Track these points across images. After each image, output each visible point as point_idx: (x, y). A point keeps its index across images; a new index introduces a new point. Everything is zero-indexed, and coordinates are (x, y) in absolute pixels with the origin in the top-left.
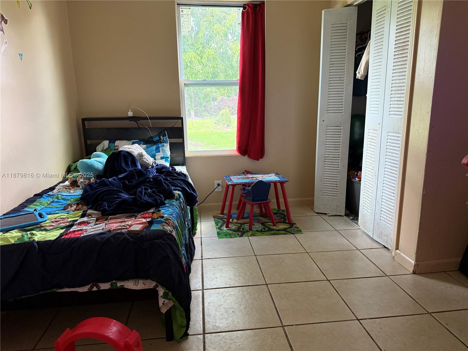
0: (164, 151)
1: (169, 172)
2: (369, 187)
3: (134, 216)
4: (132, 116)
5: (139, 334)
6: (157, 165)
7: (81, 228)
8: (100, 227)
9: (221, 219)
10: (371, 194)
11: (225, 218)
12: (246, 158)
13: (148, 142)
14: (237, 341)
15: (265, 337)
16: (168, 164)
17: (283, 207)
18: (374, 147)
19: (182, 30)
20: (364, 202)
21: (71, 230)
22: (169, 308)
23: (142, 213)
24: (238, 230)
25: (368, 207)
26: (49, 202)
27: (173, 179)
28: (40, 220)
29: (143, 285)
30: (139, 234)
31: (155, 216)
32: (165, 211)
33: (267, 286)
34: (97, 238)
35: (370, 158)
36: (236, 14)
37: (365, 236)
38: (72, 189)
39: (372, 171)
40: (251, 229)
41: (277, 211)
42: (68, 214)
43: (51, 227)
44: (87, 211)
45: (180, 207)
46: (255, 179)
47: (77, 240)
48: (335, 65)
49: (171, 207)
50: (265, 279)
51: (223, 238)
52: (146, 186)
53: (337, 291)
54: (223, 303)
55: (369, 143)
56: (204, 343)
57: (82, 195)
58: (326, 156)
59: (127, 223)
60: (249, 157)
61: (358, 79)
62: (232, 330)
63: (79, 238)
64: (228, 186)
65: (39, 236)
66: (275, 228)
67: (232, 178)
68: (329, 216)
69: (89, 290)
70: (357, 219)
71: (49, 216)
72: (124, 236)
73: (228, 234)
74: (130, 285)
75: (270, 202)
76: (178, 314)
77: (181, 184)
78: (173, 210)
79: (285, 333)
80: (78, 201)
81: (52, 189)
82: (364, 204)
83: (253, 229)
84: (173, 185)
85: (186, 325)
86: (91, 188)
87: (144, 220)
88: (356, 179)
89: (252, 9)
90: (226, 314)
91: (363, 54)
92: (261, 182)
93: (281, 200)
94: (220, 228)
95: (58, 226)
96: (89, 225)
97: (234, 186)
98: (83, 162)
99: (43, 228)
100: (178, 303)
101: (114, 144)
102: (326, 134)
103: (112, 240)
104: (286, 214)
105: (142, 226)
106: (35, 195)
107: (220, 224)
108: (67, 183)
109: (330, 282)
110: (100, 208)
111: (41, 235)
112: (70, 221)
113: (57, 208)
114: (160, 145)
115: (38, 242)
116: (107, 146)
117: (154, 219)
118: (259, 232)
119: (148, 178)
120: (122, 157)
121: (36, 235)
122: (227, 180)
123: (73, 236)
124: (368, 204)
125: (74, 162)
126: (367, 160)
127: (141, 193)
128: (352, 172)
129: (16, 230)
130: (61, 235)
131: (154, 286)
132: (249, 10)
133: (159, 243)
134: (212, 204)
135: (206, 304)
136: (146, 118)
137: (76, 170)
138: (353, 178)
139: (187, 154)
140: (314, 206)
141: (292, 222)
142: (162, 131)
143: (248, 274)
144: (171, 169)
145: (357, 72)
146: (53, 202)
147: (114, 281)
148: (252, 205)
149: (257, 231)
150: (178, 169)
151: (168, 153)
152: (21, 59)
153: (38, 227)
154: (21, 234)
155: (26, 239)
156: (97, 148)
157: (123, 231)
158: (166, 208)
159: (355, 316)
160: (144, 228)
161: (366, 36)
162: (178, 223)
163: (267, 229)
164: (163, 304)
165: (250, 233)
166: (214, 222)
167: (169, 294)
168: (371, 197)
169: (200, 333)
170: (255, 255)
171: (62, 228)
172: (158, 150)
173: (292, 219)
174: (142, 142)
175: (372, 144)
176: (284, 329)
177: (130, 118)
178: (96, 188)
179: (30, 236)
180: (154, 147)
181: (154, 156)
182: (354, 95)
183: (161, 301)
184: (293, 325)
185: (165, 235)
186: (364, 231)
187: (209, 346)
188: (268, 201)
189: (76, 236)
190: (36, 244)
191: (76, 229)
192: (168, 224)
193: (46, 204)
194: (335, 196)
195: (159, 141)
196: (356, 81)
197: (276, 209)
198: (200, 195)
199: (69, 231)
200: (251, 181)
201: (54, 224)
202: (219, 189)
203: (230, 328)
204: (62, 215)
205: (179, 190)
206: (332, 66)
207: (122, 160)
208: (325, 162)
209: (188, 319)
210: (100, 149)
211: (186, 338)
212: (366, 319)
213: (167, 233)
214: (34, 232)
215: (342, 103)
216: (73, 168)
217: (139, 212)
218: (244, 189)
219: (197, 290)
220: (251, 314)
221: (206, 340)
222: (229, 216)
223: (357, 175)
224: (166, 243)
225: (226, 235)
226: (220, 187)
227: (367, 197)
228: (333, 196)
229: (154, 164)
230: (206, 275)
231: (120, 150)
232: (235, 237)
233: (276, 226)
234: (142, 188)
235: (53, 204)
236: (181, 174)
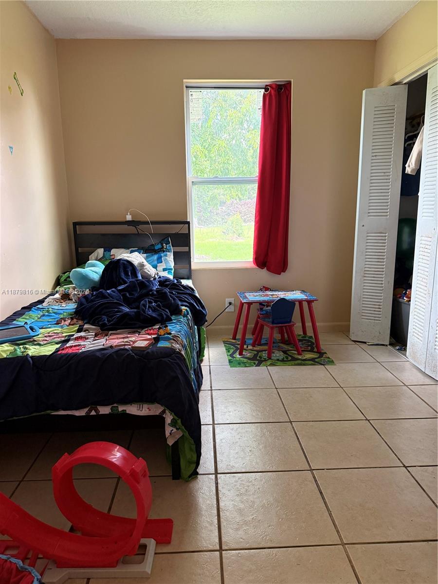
0: (167, 262)
1: (174, 284)
2: (421, 309)
3: (137, 332)
4: (131, 220)
5: (145, 463)
6: (160, 277)
7: (79, 344)
8: (102, 343)
9: (233, 344)
10: (423, 318)
11: (239, 344)
12: (264, 272)
13: (148, 250)
14: (256, 483)
15: (289, 480)
16: (171, 277)
17: (310, 333)
18: (428, 259)
19: (191, 118)
20: (414, 327)
21: (68, 345)
22: (176, 440)
23: (146, 329)
24: (254, 358)
25: (419, 334)
26: (39, 316)
27: (178, 293)
28: (32, 334)
29: (147, 410)
30: (144, 351)
31: (162, 332)
32: (173, 328)
33: (292, 424)
34: (98, 354)
35: (422, 272)
36: (256, 98)
37: (415, 370)
38: (64, 303)
39: (426, 288)
40: (270, 358)
41: (302, 337)
42: (62, 328)
43: (45, 342)
44: (84, 325)
45: (188, 325)
46: (276, 296)
47: (75, 355)
48: (378, 157)
49: (179, 323)
50: (288, 416)
51: (236, 367)
52: (150, 299)
53: (378, 433)
54: (238, 440)
55: (421, 253)
56: (217, 484)
57: (76, 308)
58: (366, 269)
59: (131, 339)
60: (268, 270)
61: (408, 174)
62: (250, 471)
63: (77, 354)
64: (242, 304)
65: (33, 351)
66: (300, 357)
67: (247, 295)
68: (368, 345)
69: (87, 414)
70: (405, 350)
71: (42, 331)
72: (128, 353)
73: (242, 363)
74: (133, 410)
75: (293, 325)
76: (186, 446)
77: (188, 299)
78: (181, 327)
79: (314, 477)
80: (72, 315)
81: (41, 302)
82: (414, 330)
83: (272, 358)
84: (181, 300)
85: (196, 461)
86: (87, 301)
87: (149, 337)
88: (405, 298)
89: (275, 91)
90: (242, 453)
91: (414, 143)
92: (283, 300)
93: (309, 324)
94: (232, 355)
95: (53, 341)
96: (87, 340)
97: (250, 304)
98: (76, 271)
99: (36, 343)
100: (189, 433)
101: (109, 253)
102: (367, 243)
103: (115, 356)
104: (314, 342)
105: (148, 342)
106: (23, 308)
107: (232, 351)
108: (57, 296)
109: (370, 422)
110: (98, 322)
111: (35, 350)
112: (66, 336)
113: (48, 322)
114: (162, 255)
115: (32, 357)
116: (101, 255)
117: (161, 335)
118: (281, 361)
119: (152, 290)
120: (122, 267)
121: (30, 349)
122: (241, 297)
123: (70, 351)
124: (420, 330)
125: (65, 273)
126: (419, 275)
127: (145, 306)
128: (399, 290)
129: (7, 344)
130: (57, 350)
131: (160, 413)
132: (273, 92)
133: (168, 362)
134: (221, 327)
135: (217, 441)
136: (147, 223)
137: (68, 281)
138: (400, 298)
139: (193, 267)
140: (350, 332)
141: (322, 351)
142: (164, 238)
143: (268, 409)
144: (176, 281)
145: (407, 166)
146: (44, 315)
147: (115, 405)
148: (272, 328)
149: (278, 360)
150: (184, 282)
151: (172, 264)
152: (12, 152)
153: (31, 342)
154: (13, 348)
155: (19, 353)
156: (90, 257)
157: (126, 347)
158: (173, 324)
159: (401, 462)
160: (150, 345)
161: (419, 121)
162: (187, 341)
163: (290, 358)
164: (170, 433)
165: (269, 362)
166: (224, 349)
167: (178, 421)
168: (423, 321)
169: (212, 473)
170: (276, 388)
171: (57, 343)
172: (160, 260)
173: (322, 347)
174: (142, 251)
175: (425, 254)
176: (313, 474)
177: (129, 223)
178: (92, 301)
179: (23, 350)
180: (156, 257)
181: (155, 267)
182: (401, 195)
183: (168, 430)
184: (324, 469)
185: (174, 353)
186: (414, 363)
187: (223, 488)
188: (292, 323)
189: (74, 351)
190: (30, 359)
191: (74, 345)
192: (176, 342)
193: (37, 318)
194: (377, 320)
195: (162, 250)
196: (405, 177)
197: (301, 335)
198: (210, 313)
199: (65, 347)
200: (271, 299)
201: (48, 339)
202: (231, 309)
203: (247, 468)
204: (56, 330)
205: (186, 306)
206: (374, 158)
207: (122, 270)
208: (365, 277)
209: (199, 454)
210: (93, 258)
211: (195, 477)
212: (415, 466)
213: (175, 351)
214: (27, 346)
215: (387, 204)
216: (62, 279)
217: (143, 328)
218: (261, 309)
219: (207, 425)
220: (273, 454)
221: (219, 481)
222: (243, 342)
223: (405, 294)
224: (175, 363)
225: (240, 364)
226: (232, 307)
227: (418, 320)
228: (375, 320)
229: (156, 276)
230: (217, 408)
231: (118, 258)
232: (251, 366)
233: (301, 355)
234: (146, 301)
235: (44, 318)
236: (187, 288)
